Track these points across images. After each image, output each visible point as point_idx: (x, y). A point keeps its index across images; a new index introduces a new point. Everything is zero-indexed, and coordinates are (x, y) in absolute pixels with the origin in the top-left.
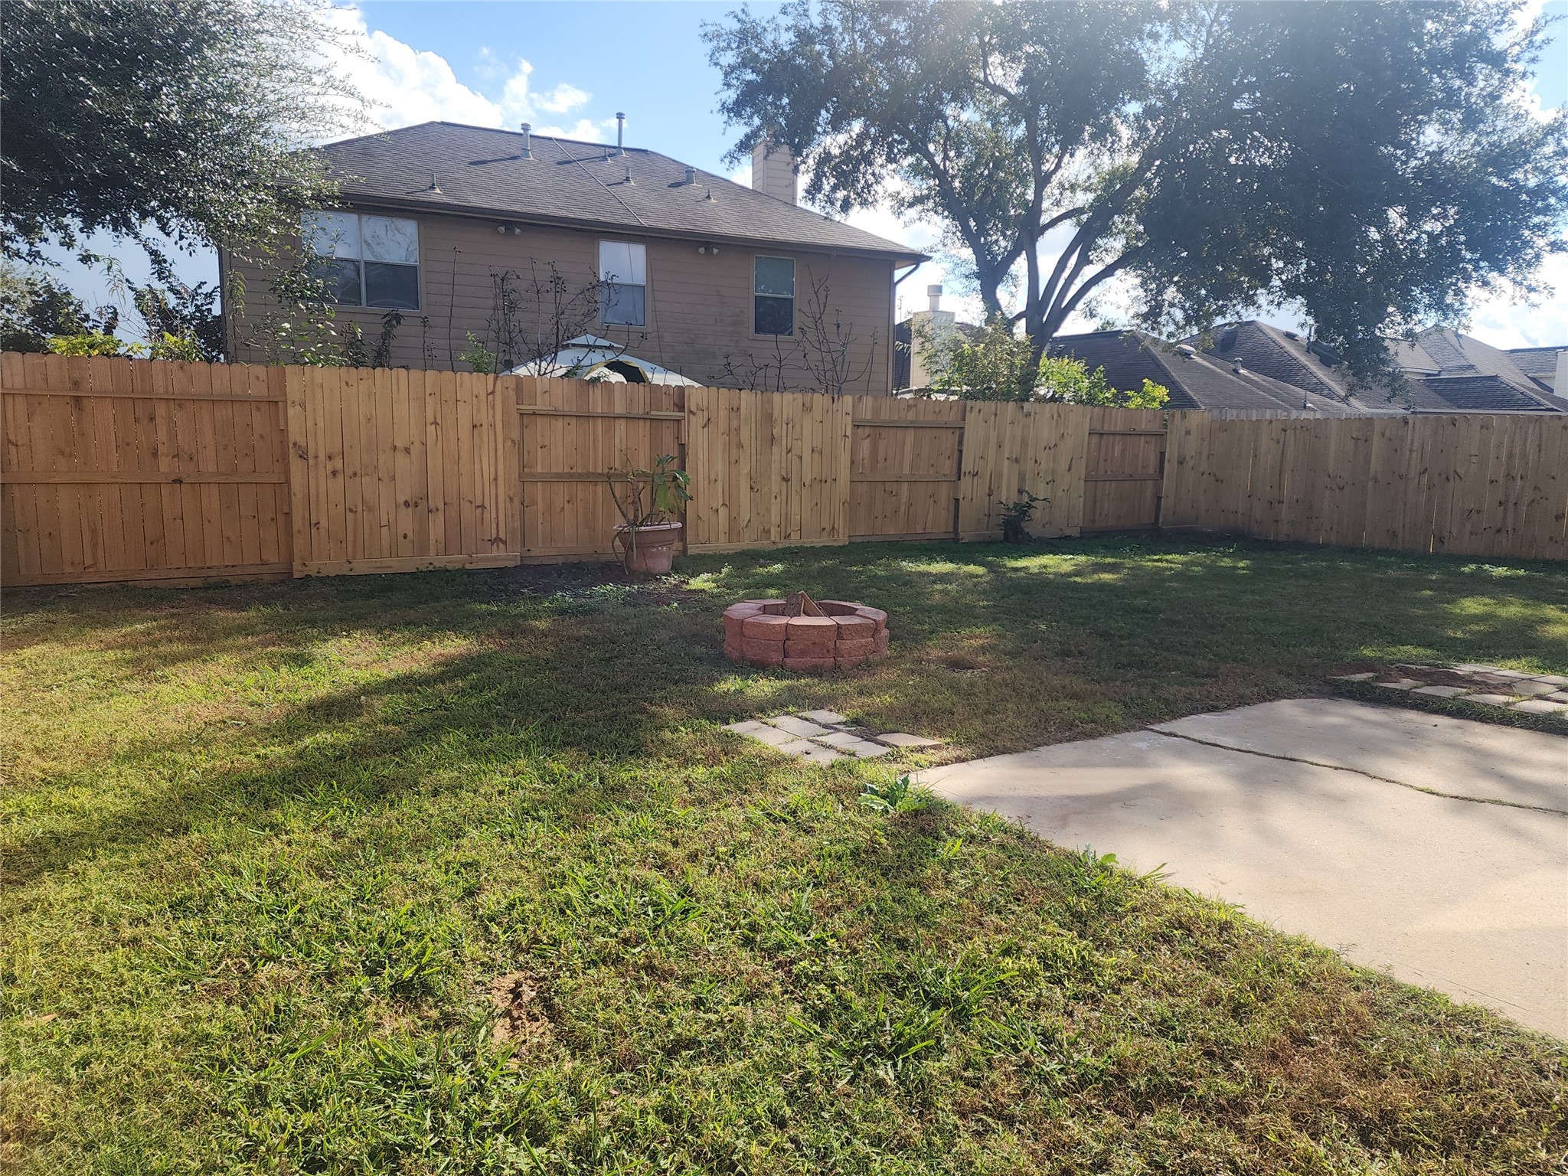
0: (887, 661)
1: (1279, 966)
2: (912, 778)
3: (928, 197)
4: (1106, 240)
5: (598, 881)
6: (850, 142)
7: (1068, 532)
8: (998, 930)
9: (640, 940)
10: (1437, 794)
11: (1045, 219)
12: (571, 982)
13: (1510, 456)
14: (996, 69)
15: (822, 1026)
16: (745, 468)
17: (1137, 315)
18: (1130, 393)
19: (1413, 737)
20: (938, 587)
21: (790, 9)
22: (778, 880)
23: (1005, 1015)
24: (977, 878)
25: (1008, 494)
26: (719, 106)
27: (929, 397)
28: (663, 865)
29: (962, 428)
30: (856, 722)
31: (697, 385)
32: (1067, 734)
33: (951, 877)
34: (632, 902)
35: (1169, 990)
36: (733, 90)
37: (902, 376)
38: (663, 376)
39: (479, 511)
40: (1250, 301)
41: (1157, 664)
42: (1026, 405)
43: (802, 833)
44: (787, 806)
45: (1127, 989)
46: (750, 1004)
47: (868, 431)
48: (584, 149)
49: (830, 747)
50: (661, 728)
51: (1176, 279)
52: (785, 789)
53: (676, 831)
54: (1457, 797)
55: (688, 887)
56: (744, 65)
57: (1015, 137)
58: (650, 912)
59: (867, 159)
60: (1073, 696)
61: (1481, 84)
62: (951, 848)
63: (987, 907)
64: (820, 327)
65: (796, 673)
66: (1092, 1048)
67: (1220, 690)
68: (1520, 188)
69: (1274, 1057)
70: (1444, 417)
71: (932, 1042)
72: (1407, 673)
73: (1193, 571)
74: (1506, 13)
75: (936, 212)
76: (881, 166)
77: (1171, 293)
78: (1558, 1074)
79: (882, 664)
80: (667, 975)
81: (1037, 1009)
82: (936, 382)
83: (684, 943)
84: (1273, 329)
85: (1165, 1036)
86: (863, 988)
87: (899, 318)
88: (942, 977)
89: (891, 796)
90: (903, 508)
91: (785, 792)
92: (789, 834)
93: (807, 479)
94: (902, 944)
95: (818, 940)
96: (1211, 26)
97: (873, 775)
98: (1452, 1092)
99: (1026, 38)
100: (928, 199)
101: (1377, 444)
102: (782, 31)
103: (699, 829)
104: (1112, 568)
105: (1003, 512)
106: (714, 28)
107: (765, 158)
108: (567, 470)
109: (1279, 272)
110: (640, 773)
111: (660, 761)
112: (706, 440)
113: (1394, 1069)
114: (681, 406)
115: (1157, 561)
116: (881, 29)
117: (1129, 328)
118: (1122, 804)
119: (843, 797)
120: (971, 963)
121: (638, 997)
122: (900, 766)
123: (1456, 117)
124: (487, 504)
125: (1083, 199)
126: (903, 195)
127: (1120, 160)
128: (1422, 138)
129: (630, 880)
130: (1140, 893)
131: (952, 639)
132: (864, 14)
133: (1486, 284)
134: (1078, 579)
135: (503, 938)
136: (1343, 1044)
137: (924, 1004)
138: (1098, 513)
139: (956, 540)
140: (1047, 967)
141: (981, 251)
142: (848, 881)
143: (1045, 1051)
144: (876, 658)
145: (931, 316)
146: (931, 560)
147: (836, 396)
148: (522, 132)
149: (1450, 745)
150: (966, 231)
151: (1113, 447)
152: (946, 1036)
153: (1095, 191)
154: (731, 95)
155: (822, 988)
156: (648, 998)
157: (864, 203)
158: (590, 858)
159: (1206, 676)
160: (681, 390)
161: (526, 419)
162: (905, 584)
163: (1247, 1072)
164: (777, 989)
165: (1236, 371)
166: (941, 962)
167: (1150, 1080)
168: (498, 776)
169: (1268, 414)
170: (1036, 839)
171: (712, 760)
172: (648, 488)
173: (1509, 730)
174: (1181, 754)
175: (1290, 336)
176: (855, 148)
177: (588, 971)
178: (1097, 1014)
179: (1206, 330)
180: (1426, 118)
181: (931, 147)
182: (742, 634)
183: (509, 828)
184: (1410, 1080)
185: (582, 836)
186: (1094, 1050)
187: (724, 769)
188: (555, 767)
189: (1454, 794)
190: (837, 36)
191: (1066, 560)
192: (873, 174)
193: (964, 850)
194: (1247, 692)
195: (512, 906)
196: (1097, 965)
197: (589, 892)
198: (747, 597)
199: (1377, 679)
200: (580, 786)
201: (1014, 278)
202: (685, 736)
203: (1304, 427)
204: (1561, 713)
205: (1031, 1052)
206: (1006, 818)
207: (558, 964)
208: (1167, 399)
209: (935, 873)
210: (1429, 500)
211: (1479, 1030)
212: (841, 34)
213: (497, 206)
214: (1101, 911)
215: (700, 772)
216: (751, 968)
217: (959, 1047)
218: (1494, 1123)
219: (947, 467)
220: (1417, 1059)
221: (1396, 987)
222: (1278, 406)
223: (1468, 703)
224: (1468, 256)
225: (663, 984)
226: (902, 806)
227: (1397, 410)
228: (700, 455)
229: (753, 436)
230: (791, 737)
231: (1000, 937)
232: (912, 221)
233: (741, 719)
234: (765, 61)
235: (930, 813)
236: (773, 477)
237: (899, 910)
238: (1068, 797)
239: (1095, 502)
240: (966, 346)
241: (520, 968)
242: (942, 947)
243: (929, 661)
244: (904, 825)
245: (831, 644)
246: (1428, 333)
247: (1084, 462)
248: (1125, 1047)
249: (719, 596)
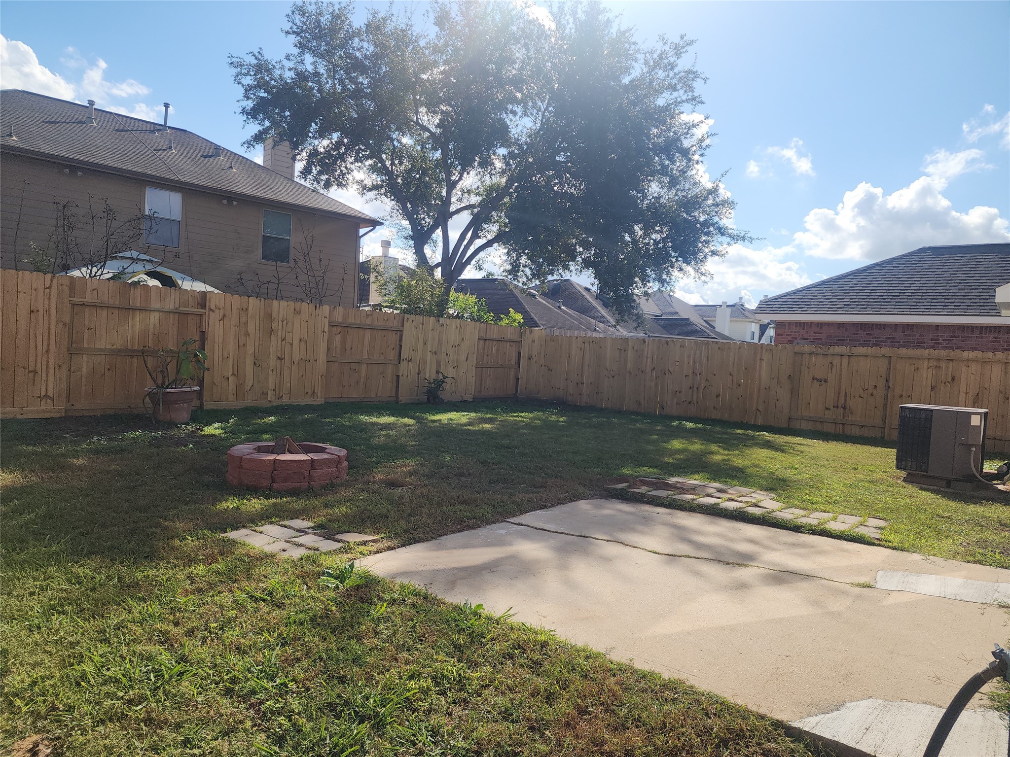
0: (346, 484)
1: (573, 666)
2: (357, 563)
3: (381, 186)
4: (488, 226)
5: (110, 657)
6: (331, 145)
7: (465, 398)
8: (407, 663)
9: (142, 699)
10: (658, 554)
11: (453, 208)
12: (81, 739)
13: (694, 362)
14: (423, 116)
15: (280, 747)
16: (250, 349)
17: (505, 271)
18: (502, 316)
19: (647, 520)
20: (383, 432)
21: (291, 57)
22: (255, 643)
23: (408, 721)
24: (395, 628)
25: (430, 373)
26: (240, 110)
27: (381, 310)
28: (165, 640)
29: (402, 331)
30: (320, 526)
31: (216, 291)
32: (459, 527)
33: (378, 629)
34: (137, 671)
35: (510, 690)
36: (251, 101)
37: (364, 296)
38: (190, 283)
39: (31, 375)
40: (566, 268)
41: (513, 480)
42: (441, 319)
43: (276, 608)
44: (266, 589)
45: (486, 692)
46: (227, 738)
47: (339, 329)
48: (137, 123)
49: (301, 545)
50: (172, 538)
51: (526, 251)
52: (266, 577)
53: (178, 614)
54: (668, 555)
55: (184, 655)
56: (259, 86)
57: (435, 158)
58: (152, 678)
59: (342, 157)
60: (464, 502)
61: (678, 164)
62: (381, 609)
63: (400, 648)
64: (308, 260)
65: (280, 494)
66: (463, 735)
67: (548, 495)
68: (697, 221)
69: (568, 724)
70: (663, 339)
71: (357, 748)
72: (644, 483)
73: (535, 423)
74: (689, 129)
75: (386, 196)
76: (351, 163)
77: (523, 259)
78: (715, 714)
79: (342, 485)
80: (163, 724)
81: (429, 714)
82: (386, 301)
83: (178, 698)
84: (579, 285)
85: (507, 720)
86: (312, 714)
87: (362, 258)
88: (367, 700)
89: (341, 577)
90: (362, 380)
91: (265, 580)
92: (265, 609)
93: (296, 358)
94: (342, 680)
95: (281, 684)
96: (544, 112)
97: (330, 563)
98: (662, 733)
99: (440, 101)
100: (381, 187)
101: (630, 354)
102: (286, 70)
103: (197, 611)
104: (490, 421)
105: (427, 384)
106: (238, 60)
107: (273, 148)
108: (109, 347)
109: (581, 253)
110: (151, 572)
111: (168, 562)
112: (221, 331)
113: (633, 723)
114: (203, 305)
115: (517, 416)
116: (353, 80)
117: (502, 278)
118: (488, 571)
119: (307, 580)
120: (387, 688)
121: (137, 744)
122: (350, 556)
123: (666, 180)
124: (38, 369)
125: (475, 200)
126: (365, 182)
127: (496, 180)
128: (650, 189)
129: (137, 654)
130: (496, 628)
131: (390, 467)
132: (341, 69)
133: (681, 269)
134: (471, 428)
135: (24, 709)
136: (606, 711)
137: (354, 720)
138: (483, 388)
139: (397, 402)
140: (437, 684)
141: (415, 223)
142: (306, 639)
143: (433, 742)
144: (338, 481)
145: (383, 260)
146: (380, 415)
147: (318, 305)
148: (88, 105)
149: (665, 524)
150: (404, 208)
151: (492, 348)
152: (368, 742)
153: (482, 196)
154: (249, 104)
155: (282, 720)
156: (146, 743)
157: (340, 185)
158: (105, 640)
159: (541, 487)
160: (204, 294)
161: (76, 308)
162: (361, 431)
163: (553, 737)
164: (248, 724)
165: (559, 307)
166: (368, 689)
167: (496, 751)
168: (31, 581)
169: (576, 333)
170: (435, 598)
171: (210, 560)
172: (175, 361)
173: (693, 514)
174: (525, 536)
175: (587, 290)
176: (334, 150)
177: (96, 729)
178: (467, 712)
179: (543, 282)
180: (652, 179)
181: (384, 156)
182: (241, 467)
183: (36, 621)
184: (640, 729)
185: (99, 623)
186: (464, 737)
187: (220, 566)
188: (81, 571)
189: (666, 553)
190: (323, 80)
191: (464, 416)
192: (346, 167)
193: (389, 610)
194: (562, 496)
195: (34, 683)
196: (468, 679)
197: (102, 667)
198: (248, 440)
199: (630, 487)
200: (101, 585)
201: (435, 242)
202: (191, 543)
203: (594, 341)
204: (718, 504)
205: (424, 744)
206: (417, 586)
207: (71, 726)
208: (522, 321)
209: (368, 628)
210: (656, 385)
211: (677, 693)
212: (326, 79)
213: (63, 154)
214: (472, 642)
215: (201, 569)
216: (231, 710)
217: (376, 747)
218: (684, 749)
219: (392, 355)
220: (644, 715)
221: (634, 672)
222: (581, 329)
223: (674, 500)
224: (673, 254)
225: (158, 731)
226: (348, 583)
227: (641, 334)
228: (217, 340)
229: (257, 328)
230: (272, 540)
231: (408, 667)
232: (371, 200)
233: (237, 529)
234: (274, 87)
235: (367, 586)
236: (271, 357)
237: (341, 655)
238: (457, 569)
239: (482, 380)
240: (405, 280)
241: (39, 732)
242: (369, 678)
243: (374, 482)
244: (349, 596)
245: (306, 473)
246: (655, 294)
247: (475, 356)
248: (482, 731)
249: (226, 439)
